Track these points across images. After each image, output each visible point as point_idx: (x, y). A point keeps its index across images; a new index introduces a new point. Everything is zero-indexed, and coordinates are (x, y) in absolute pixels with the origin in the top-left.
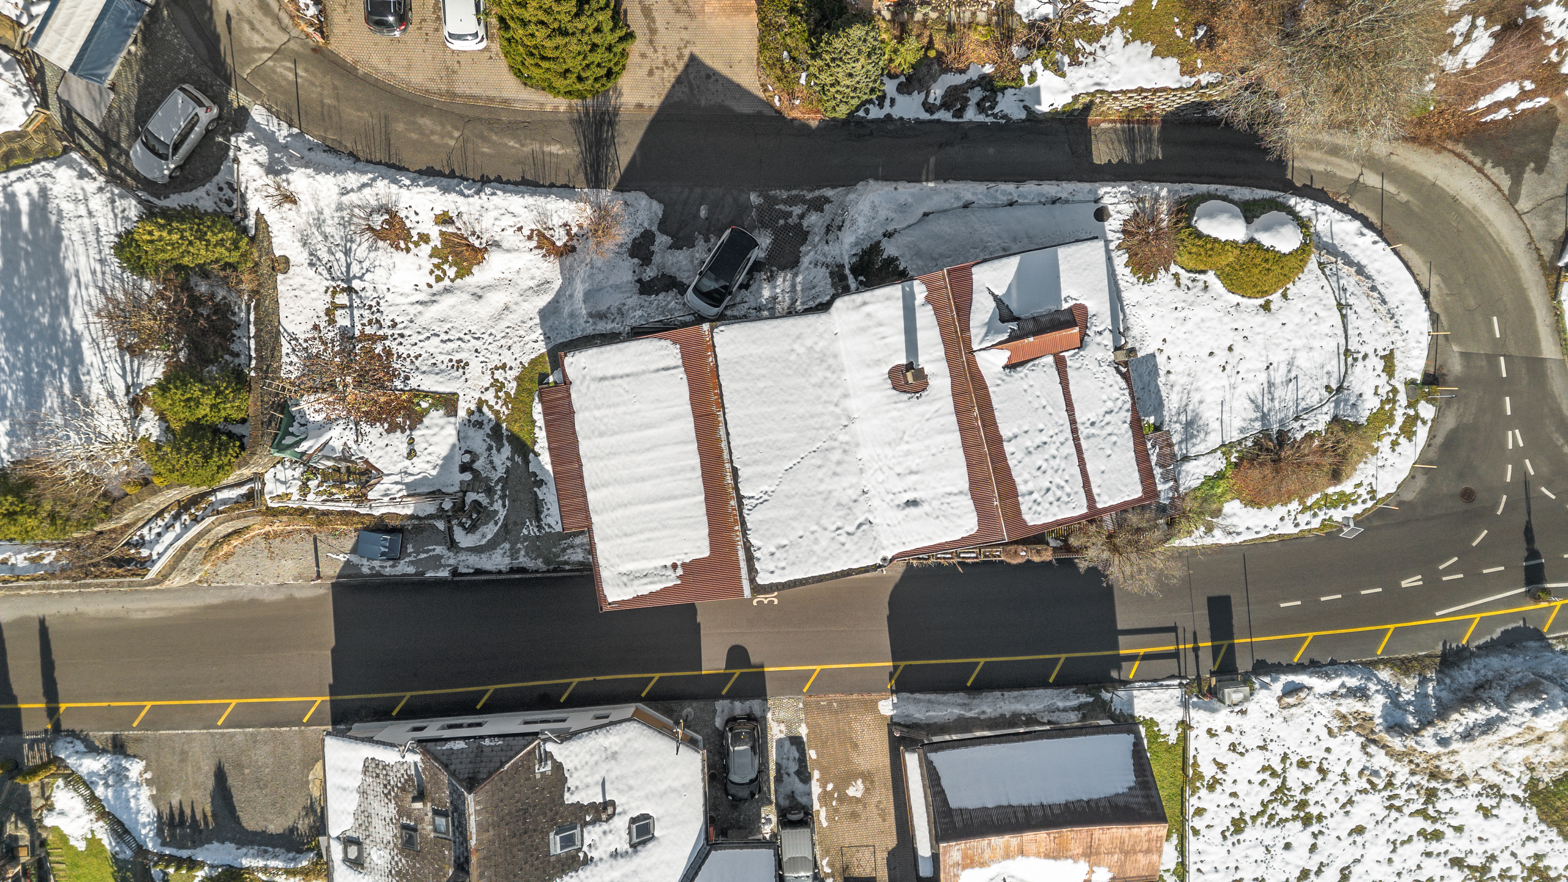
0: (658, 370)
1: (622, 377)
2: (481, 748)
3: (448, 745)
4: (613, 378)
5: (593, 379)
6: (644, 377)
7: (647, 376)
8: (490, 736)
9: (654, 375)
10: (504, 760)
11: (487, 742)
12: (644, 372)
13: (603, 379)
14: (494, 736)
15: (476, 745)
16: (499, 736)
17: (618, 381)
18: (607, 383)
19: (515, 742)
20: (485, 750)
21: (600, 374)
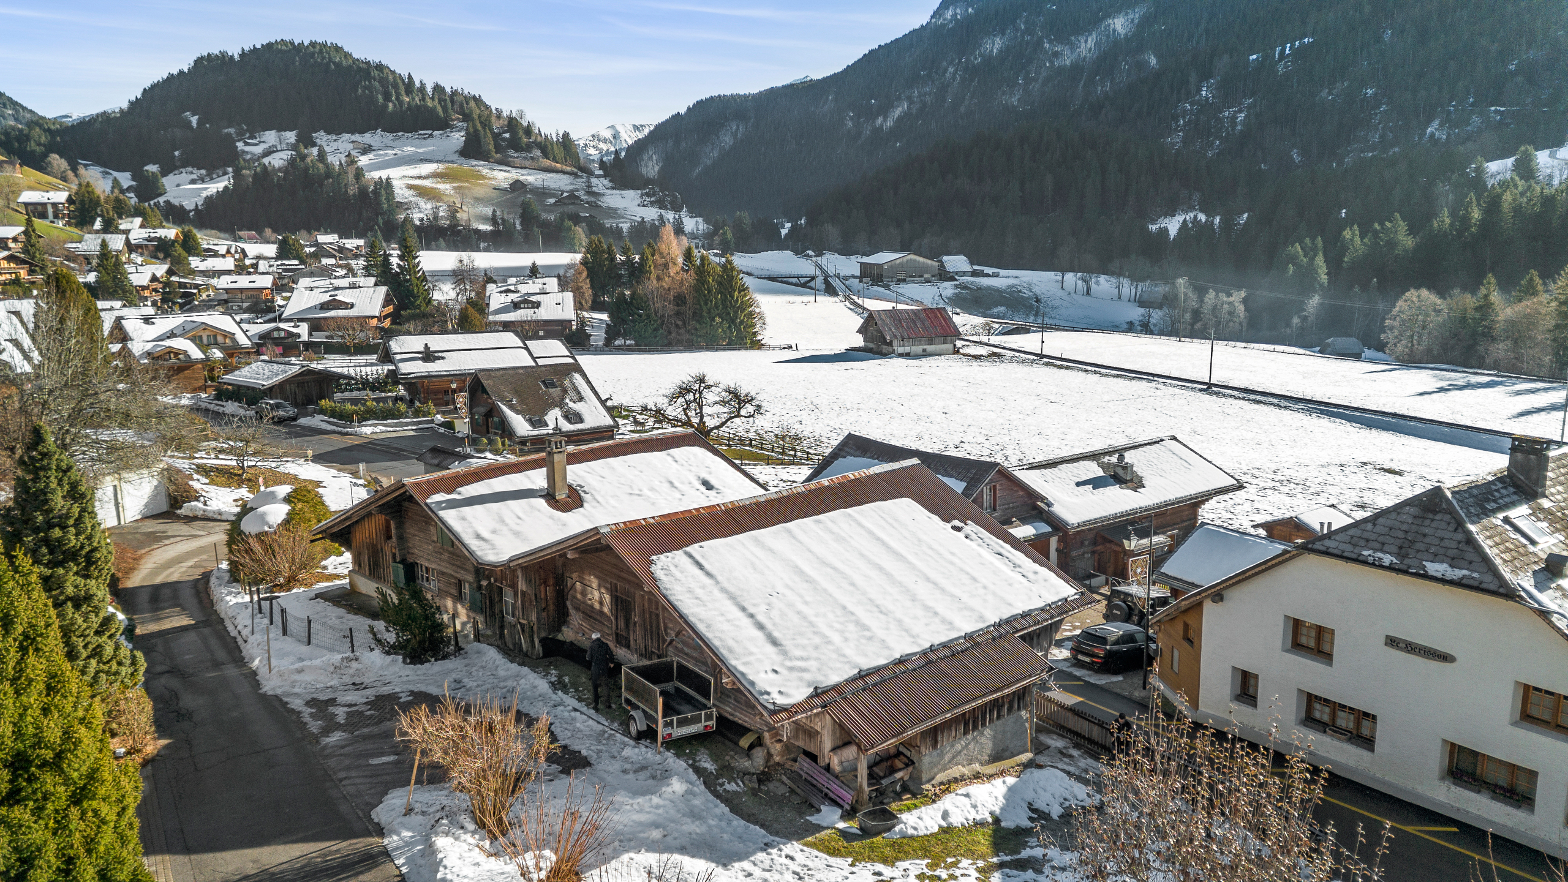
0: (709, 574)
1: (752, 616)
2: (1401, 554)
3: (1458, 573)
4: (761, 627)
5: (785, 653)
6: (732, 589)
7: (726, 585)
8: (1381, 567)
9: (719, 578)
10: (1369, 526)
11: (1387, 559)
12: (723, 590)
13: (775, 642)
14: (1373, 565)
15: (1407, 561)
16: (1365, 563)
17: (761, 618)
18: (776, 634)
19: (1343, 547)
20: (1395, 549)
21: (770, 649)
